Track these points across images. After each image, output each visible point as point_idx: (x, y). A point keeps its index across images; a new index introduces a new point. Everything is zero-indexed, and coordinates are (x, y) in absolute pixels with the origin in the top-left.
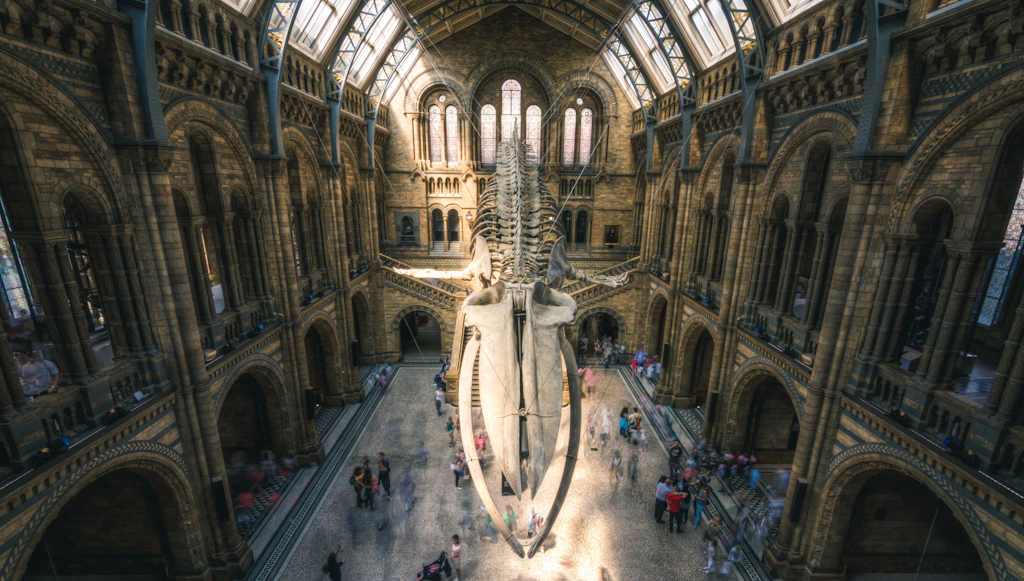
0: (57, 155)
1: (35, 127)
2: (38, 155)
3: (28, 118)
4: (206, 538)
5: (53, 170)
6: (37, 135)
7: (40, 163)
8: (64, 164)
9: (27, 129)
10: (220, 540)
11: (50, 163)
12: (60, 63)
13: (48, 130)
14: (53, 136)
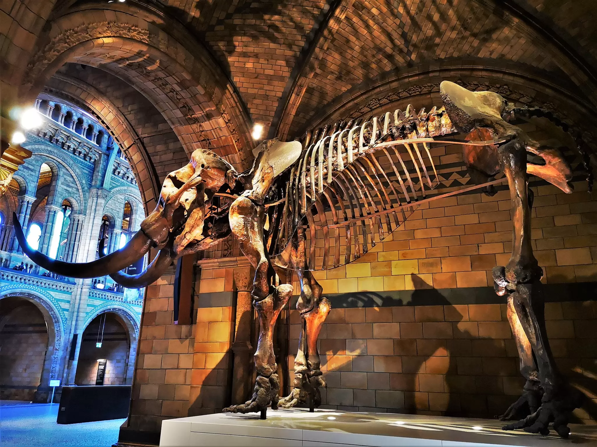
0: (68, 186)
1: (65, 176)
2: (62, 184)
3: (64, 174)
4: (59, 370)
5: (65, 189)
6: (65, 179)
7: (62, 186)
8: (70, 189)
9: (63, 176)
10: (65, 375)
11: (66, 188)
12: (82, 162)
13: (69, 179)
14: (70, 181)
